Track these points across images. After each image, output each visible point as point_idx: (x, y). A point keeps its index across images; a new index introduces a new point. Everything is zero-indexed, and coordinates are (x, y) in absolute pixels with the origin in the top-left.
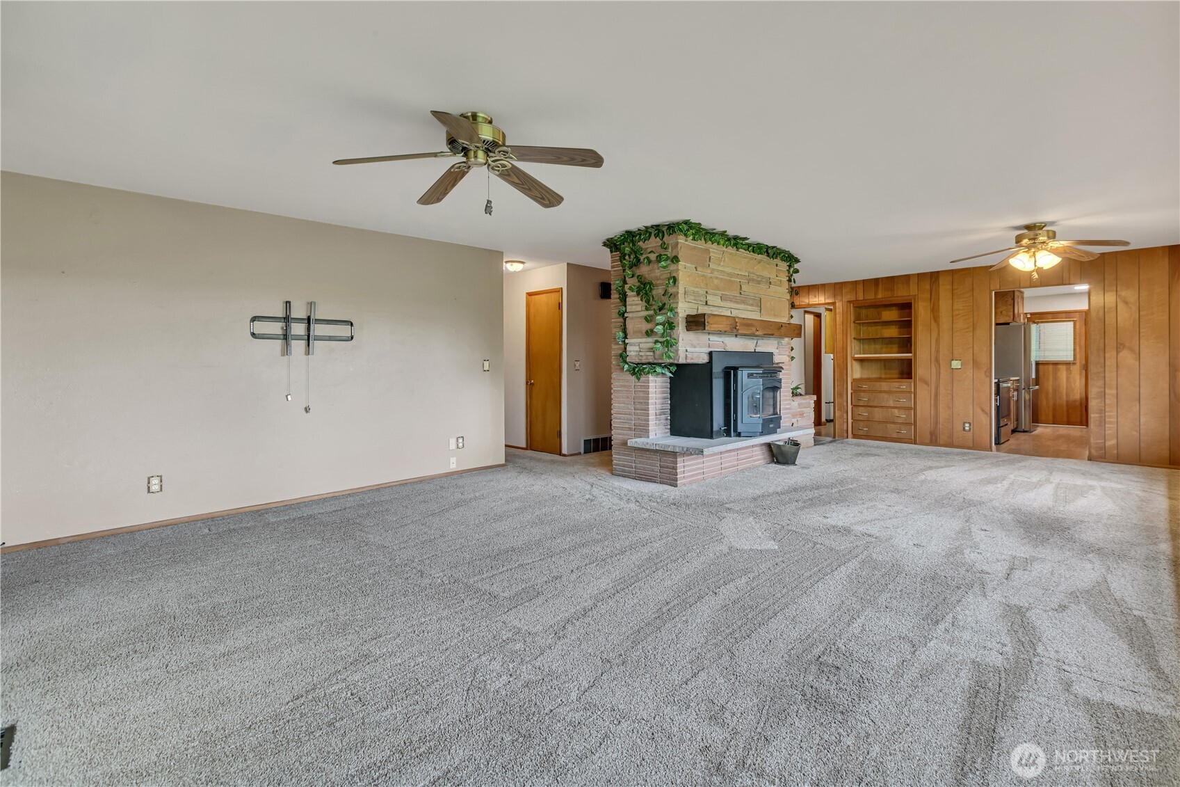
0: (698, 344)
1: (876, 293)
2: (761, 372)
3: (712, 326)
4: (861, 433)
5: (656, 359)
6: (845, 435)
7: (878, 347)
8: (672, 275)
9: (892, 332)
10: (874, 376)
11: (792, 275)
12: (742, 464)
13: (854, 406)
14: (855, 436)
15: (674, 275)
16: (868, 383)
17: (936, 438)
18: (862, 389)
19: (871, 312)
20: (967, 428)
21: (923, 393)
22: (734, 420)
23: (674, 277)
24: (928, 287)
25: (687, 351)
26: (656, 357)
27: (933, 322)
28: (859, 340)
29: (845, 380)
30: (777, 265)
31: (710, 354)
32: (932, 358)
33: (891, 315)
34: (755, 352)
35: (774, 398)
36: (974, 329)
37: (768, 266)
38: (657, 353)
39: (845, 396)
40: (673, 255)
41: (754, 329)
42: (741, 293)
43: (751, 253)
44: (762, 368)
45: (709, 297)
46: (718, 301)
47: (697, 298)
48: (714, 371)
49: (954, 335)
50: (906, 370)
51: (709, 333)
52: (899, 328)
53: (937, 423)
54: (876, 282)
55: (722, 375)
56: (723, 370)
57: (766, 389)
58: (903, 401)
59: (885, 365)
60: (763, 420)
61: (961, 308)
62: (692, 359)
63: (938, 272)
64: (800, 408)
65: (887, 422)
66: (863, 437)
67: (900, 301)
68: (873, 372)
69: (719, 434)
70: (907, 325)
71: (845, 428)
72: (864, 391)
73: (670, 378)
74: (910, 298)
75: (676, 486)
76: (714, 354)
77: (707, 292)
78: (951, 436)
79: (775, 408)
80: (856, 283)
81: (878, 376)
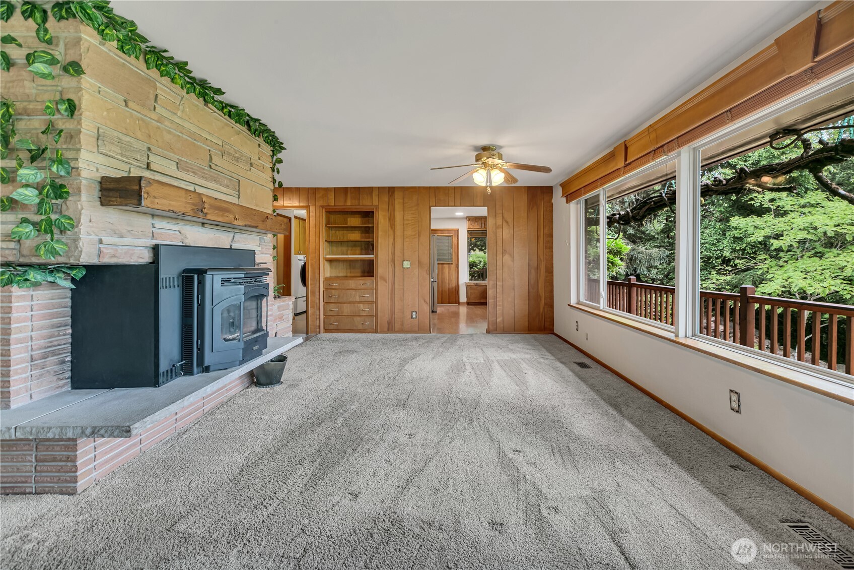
0: (129, 231)
1: (345, 201)
2: (243, 276)
3: (156, 201)
4: (332, 327)
5: (23, 256)
6: (318, 330)
7: (344, 249)
8: (66, 97)
9: (356, 236)
10: (341, 274)
11: (275, 164)
12: (209, 402)
13: (326, 303)
14: (327, 331)
15: (71, 96)
16: (338, 281)
17: (392, 327)
18: (333, 287)
19: (339, 217)
20: (414, 316)
21: (383, 288)
22: (198, 349)
23: (70, 101)
24: (386, 199)
25: (101, 242)
26: (25, 252)
27: (389, 228)
28: (328, 241)
29: (318, 279)
30: (259, 145)
31: (156, 249)
32: (389, 260)
33: (355, 221)
34: (231, 249)
35: (259, 309)
36: (419, 236)
37: (248, 142)
38: (28, 244)
39: (318, 294)
40: (69, 59)
41: (232, 216)
42: (210, 167)
43: (227, 117)
44: (243, 270)
45: (152, 158)
46: (172, 169)
47: (128, 154)
48: (162, 275)
49: (406, 240)
50: (369, 270)
51: (153, 216)
52: (362, 233)
53: (393, 313)
54: (345, 190)
55: (177, 282)
56: (180, 275)
57: (249, 298)
58: (368, 297)
59: (350, 265)
60: (245, 342)
61: (410, 219)
62: (114, 256)
63: (393, 188)
64: (279, 311)
65: (354, 316)
66: (333, 331)
67: (365, 209)
68: (340, 272)
69: (172, 373)
70: (368, 230)
71: (318, 324)
72: (335, 289)
73: (72, 289)
74: (372, 207)
75: (73, 493)
76: (162, 251)
77: (149, 149)
78: (403, 324)
79: (259, 322)
80: (327, 190)
81: (345, 275)
